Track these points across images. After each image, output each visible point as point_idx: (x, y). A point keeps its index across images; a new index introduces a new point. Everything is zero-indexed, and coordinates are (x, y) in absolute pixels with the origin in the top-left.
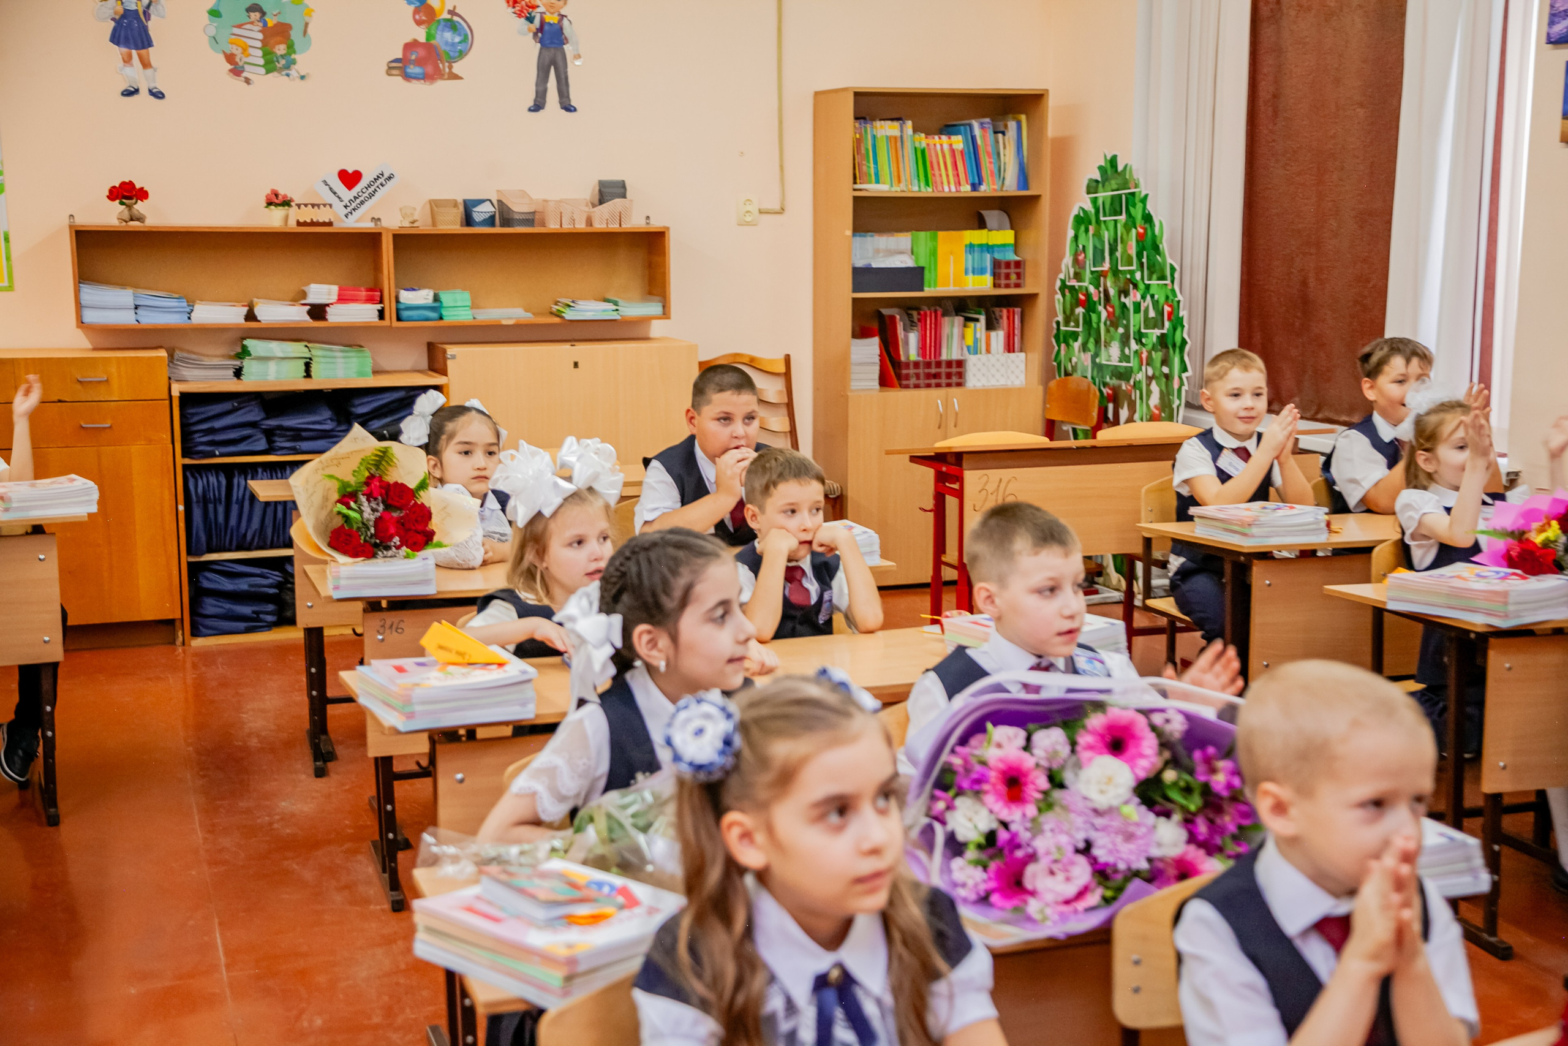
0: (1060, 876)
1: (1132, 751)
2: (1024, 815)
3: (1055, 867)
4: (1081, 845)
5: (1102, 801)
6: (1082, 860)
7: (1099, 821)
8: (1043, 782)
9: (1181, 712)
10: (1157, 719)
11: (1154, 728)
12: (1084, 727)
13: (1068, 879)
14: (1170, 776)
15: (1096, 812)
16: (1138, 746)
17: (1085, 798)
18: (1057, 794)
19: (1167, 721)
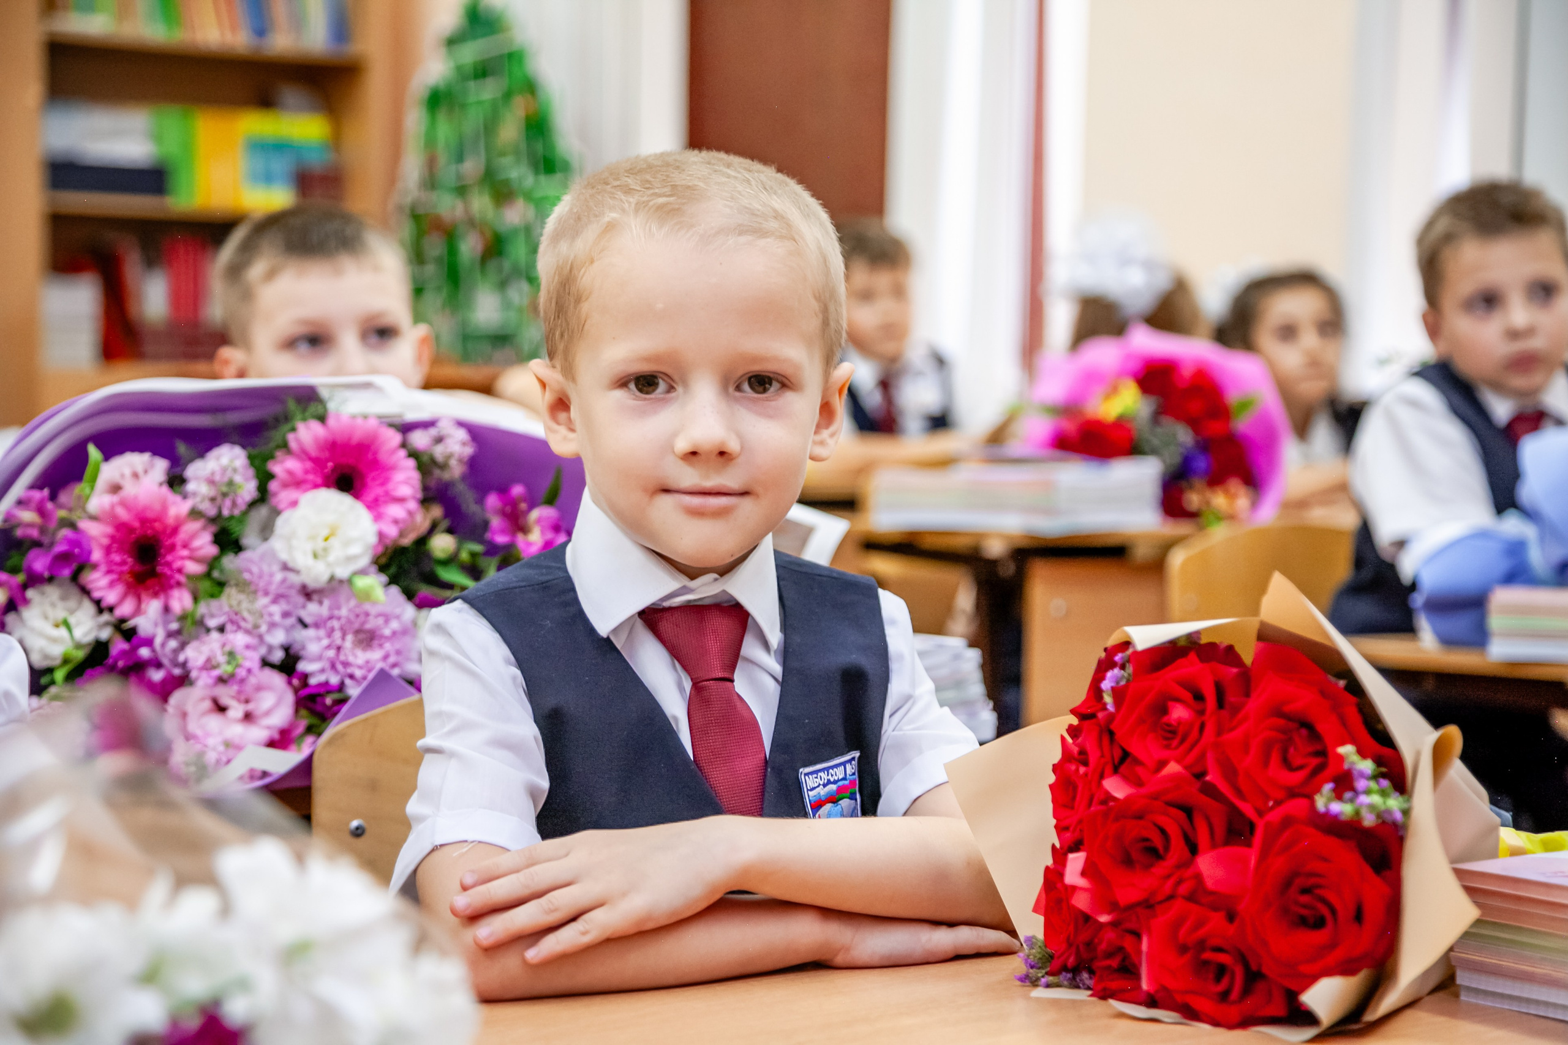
0: (236, 711)
1: (375, 491)
2: (167, 609)
3: (226, 694)
4: (278, 656)
5: (316, 573)
6: (277, 680)
7: (312, 610)
8: (204, 543)
9: (461, 424)
10: (419, 439)
11: (414, 454)
12: (284, 446)
13: (248, 717)
14: (442, 544)
15: (307, 593)
16: (385, 481)
17: (285, 567)
18: (230, 562)
19: (439, 440)
